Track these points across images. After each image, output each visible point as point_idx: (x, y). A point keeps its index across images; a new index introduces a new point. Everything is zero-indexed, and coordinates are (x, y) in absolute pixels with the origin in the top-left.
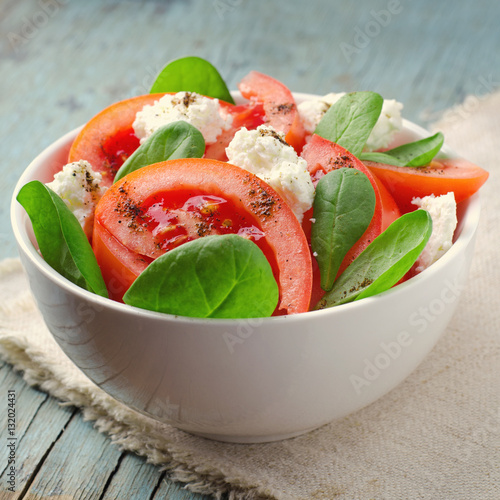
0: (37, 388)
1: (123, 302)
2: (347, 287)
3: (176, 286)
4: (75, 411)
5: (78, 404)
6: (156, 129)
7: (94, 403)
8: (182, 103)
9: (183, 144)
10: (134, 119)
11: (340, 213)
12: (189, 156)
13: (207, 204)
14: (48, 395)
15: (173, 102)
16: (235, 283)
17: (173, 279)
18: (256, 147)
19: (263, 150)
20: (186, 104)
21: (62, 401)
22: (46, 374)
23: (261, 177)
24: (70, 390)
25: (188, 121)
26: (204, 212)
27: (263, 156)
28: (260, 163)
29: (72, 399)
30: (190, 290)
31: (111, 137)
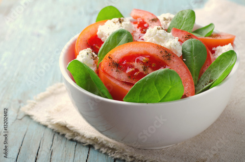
0: (72, 140)
1: (123, 101)
2: (203, 84)
3: (146, 91)
4: (90, 147)
5: (91, 144)
6: (111, 34)
7: (99, 142)
8: (119, 22)
9: (124, 38)
10: (97, 31)
11: (195, 56)
12: (128, 42)
13: (144, 58)
14: (77, 142)
15: (114, 22)
16: (170, 87)
17: (145, 89)
18: (157, 35)
19: (160, 35)
20: (120, 22)
21: (84, 144)
22: (75, 134)
23: (162, 45)
24: (87, 139)
25: (124, 28)
26: (144, 61)
27: (161, 38)
28: (159, 40)
29: (89, 142)
30: (153, 92)
31: (89, 39)
